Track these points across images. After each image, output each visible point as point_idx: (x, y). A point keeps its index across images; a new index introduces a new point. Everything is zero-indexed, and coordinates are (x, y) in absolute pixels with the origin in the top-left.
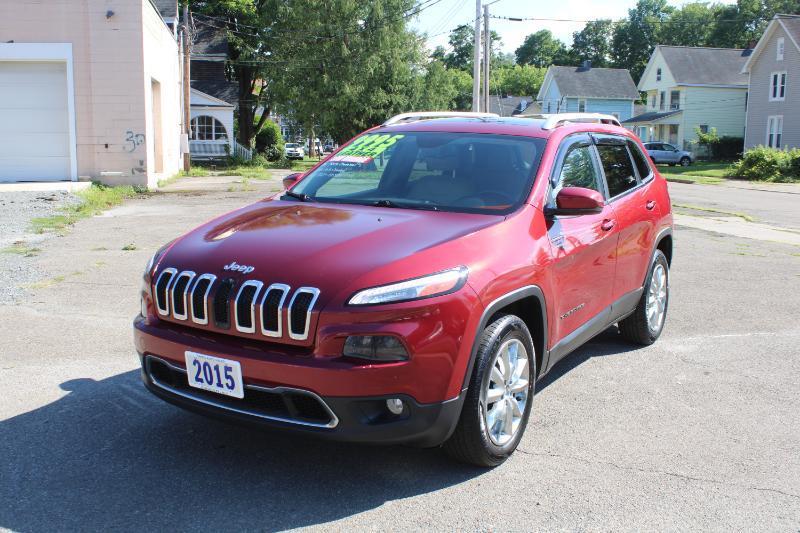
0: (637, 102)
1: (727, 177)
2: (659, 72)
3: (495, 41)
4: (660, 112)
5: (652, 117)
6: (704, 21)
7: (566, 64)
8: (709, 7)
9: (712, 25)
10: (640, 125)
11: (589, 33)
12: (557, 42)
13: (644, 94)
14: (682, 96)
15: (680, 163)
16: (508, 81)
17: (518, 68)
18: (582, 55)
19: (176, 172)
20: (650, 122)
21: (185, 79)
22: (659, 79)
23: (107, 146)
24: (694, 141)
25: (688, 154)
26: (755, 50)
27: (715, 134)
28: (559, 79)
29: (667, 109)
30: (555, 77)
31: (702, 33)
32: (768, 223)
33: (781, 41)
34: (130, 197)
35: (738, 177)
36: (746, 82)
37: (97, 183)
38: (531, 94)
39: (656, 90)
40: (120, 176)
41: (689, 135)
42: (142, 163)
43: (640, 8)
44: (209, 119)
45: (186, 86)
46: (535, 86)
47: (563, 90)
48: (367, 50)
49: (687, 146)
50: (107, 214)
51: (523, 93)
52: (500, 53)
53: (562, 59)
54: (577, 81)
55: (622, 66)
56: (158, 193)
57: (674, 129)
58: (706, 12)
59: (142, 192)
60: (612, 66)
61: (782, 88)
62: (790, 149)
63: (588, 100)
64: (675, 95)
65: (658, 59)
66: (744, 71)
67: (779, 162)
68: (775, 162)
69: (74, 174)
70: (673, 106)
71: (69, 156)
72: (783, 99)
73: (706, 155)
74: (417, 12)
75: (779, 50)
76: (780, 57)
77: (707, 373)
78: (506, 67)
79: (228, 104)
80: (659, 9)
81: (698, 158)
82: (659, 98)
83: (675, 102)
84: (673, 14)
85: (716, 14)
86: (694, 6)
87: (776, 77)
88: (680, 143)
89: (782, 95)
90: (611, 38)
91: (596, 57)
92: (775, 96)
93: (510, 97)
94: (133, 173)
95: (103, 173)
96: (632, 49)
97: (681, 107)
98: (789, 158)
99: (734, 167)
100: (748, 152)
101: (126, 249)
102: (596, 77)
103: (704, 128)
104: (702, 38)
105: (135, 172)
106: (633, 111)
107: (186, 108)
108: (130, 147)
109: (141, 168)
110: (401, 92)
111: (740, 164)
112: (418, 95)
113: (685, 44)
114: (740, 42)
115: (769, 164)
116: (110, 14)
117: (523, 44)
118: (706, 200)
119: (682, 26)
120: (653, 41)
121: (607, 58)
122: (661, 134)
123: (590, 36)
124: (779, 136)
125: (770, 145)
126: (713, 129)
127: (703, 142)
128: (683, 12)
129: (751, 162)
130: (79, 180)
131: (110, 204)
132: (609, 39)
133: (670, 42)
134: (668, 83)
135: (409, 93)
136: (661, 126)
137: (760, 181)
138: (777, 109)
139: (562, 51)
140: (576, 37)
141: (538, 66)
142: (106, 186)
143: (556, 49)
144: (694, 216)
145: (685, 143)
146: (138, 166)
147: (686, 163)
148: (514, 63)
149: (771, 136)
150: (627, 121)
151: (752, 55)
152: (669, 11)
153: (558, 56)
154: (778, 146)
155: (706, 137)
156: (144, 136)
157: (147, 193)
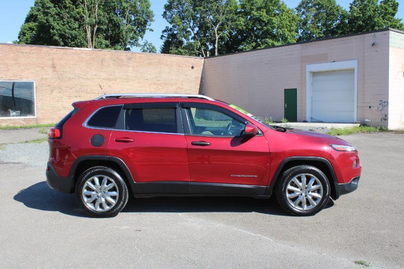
23: (370, 107)
37: (363, 125)
42: (386, 116)
56: (392, 131)
59: (385, 130)
69: (355, 120)
71: (354, 112)
94: (382, 121)
95: (366, 120)
108: (381, 108)
109: (385, 118)
116: (373, 44)
142: (367, 126)
156: (388, 103)
157: (387, 130)
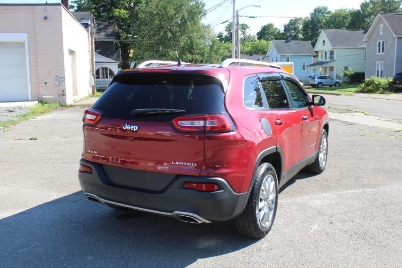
0: (314, 56)
1: (357, 92)
2: (324, 42)
3: (247, 29)
4: (324, 61)
5: (321, 63)
6: (345, 17)
7: (281, 39)
8: (347, 11)
9: (349, 19)
10: (315, 67)
11: (291, 25)
12: (276, 29)
13: (317, 52)
14: (335, 53)
15: (335, 85)
16: (253, 48)
17: (258, 41)
18: (288, 34)
19: (87, 95)
20: (319, 66)
21: (92, 49)
22: (324, 45)
23: (46, 83)
24: (342, 75)
25: (338, 81)
26: (369, 30)
27: (351, 71)
28: (277, 46)
29: (328, 59)
30: (275, 45)
31: (344, 23)
32: (375, 116)
33: (382, 25)
34: (56, 108)
35: (362, 92)
36: (366, 46)
37: (41, 102)
38: (264, 53)
39: (323, 50)
40: (52, 98)
41: (338, 72)
42: (63, 91)
43: (315, 12)
44: (106, 69)
45: (92, 53)
46: (266, 50)
47: (279, 51)
48: (181, 34)
49: (338, 77)
50: (39, 118)
51: (261, 53)
52: (250, 35)
53: (279, 37)
54: (286, 47)
55: (307, 40)
56: (71, 106)
57: (332, 69)
58: (347, 13)
59: (63, 105)
60: (302, 39)
61: (383, 48)
62: (387, 78)
63: (291, 56)
64: (332, 53)
65: (323, 35)
66: (364, 40)
67: (382, 84)
68: (380, 84)
69: (30, 97)
70: (331, 58)
71: (27, 88)
72: (383, 53)
73: (347, 81)
74: (205, 15)
75: (381, 30)
76: (381, 33)
77: (331, 223)
78: (252, 41)
79: (115, 61)
80: (324, 12)
81: (344, 83)
82: (324, 54)
83: (332, 56)
84: (331, 15)
85: (351, 14)
86: (340, 10)
87: (380, 43)
88: (335, 76)
89: (383, 52)
90: (301, 26)
91: (295, 36)
92: (379, 52)
93: (254, 55)
94: (59, 96)
95: (44, 97)
96: (312, 31)
97: (335, 59)
98: (387, 82)
99: (360, 87)
100: (367, 79)
101: (31, 139)
102: (294, 45)
103: (346, 68)
104: (345, 25)
105: (60, 96)
106: (312, 61)
107: (93, 64)
108: (57, 83)
109: (63, 94)
110: (198, 54)
111: (363, 85)
112: (207, 55)
113: (337, 28)
114: (362, 27)
115: (377, 85)
116: (46, 18)
117: (260, 30)
118: (345, 104)
119: (335, 20)
120: (321, 27)
121: (300, 36)
122: (326, 71)
123: (291, 26)
124: (382, 71)
125: (378, 76)
126: (350, 68)
127: (346, 75)
128: (335, 14)
129: (368, 84)
130: (32, 100)
131: (43, 113)
132: (301, 27)
133: (329, 27)
134: (328, 47)
135: (202, 54)
136: (326, 68)
137: (373, 94)
138: (380, 58)
139: (279, 33)
140: (285, 26)
141: (267, 40)
142: (45, 103)
143: (276, 32)
144: (339, 113)
145: (337, 75)
146: (62, 93)
147: (337, 85)
148: (256, 39)
149: (378, 71)
150: (309, 66)
151: (368, 32)
152: (329, 13)
153: (277, 36)
154: (381, 76)
155: (347, 72)
156: (64, 78)
157: (66, 106)
